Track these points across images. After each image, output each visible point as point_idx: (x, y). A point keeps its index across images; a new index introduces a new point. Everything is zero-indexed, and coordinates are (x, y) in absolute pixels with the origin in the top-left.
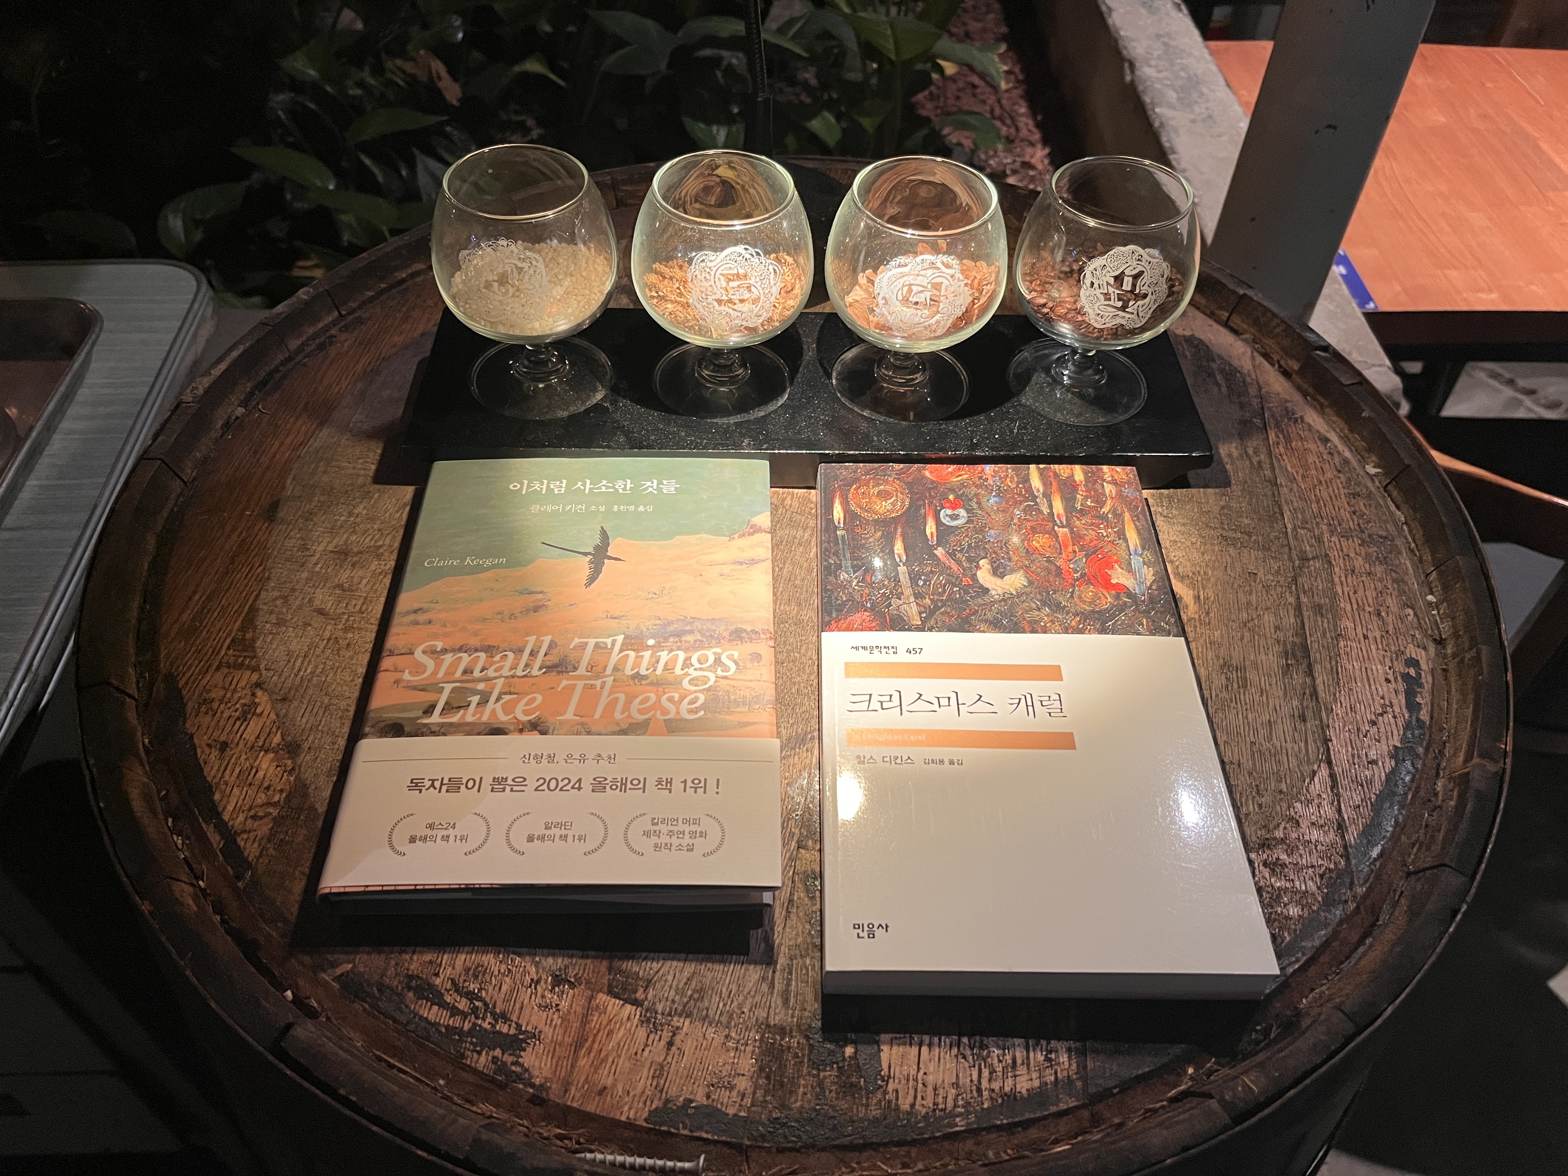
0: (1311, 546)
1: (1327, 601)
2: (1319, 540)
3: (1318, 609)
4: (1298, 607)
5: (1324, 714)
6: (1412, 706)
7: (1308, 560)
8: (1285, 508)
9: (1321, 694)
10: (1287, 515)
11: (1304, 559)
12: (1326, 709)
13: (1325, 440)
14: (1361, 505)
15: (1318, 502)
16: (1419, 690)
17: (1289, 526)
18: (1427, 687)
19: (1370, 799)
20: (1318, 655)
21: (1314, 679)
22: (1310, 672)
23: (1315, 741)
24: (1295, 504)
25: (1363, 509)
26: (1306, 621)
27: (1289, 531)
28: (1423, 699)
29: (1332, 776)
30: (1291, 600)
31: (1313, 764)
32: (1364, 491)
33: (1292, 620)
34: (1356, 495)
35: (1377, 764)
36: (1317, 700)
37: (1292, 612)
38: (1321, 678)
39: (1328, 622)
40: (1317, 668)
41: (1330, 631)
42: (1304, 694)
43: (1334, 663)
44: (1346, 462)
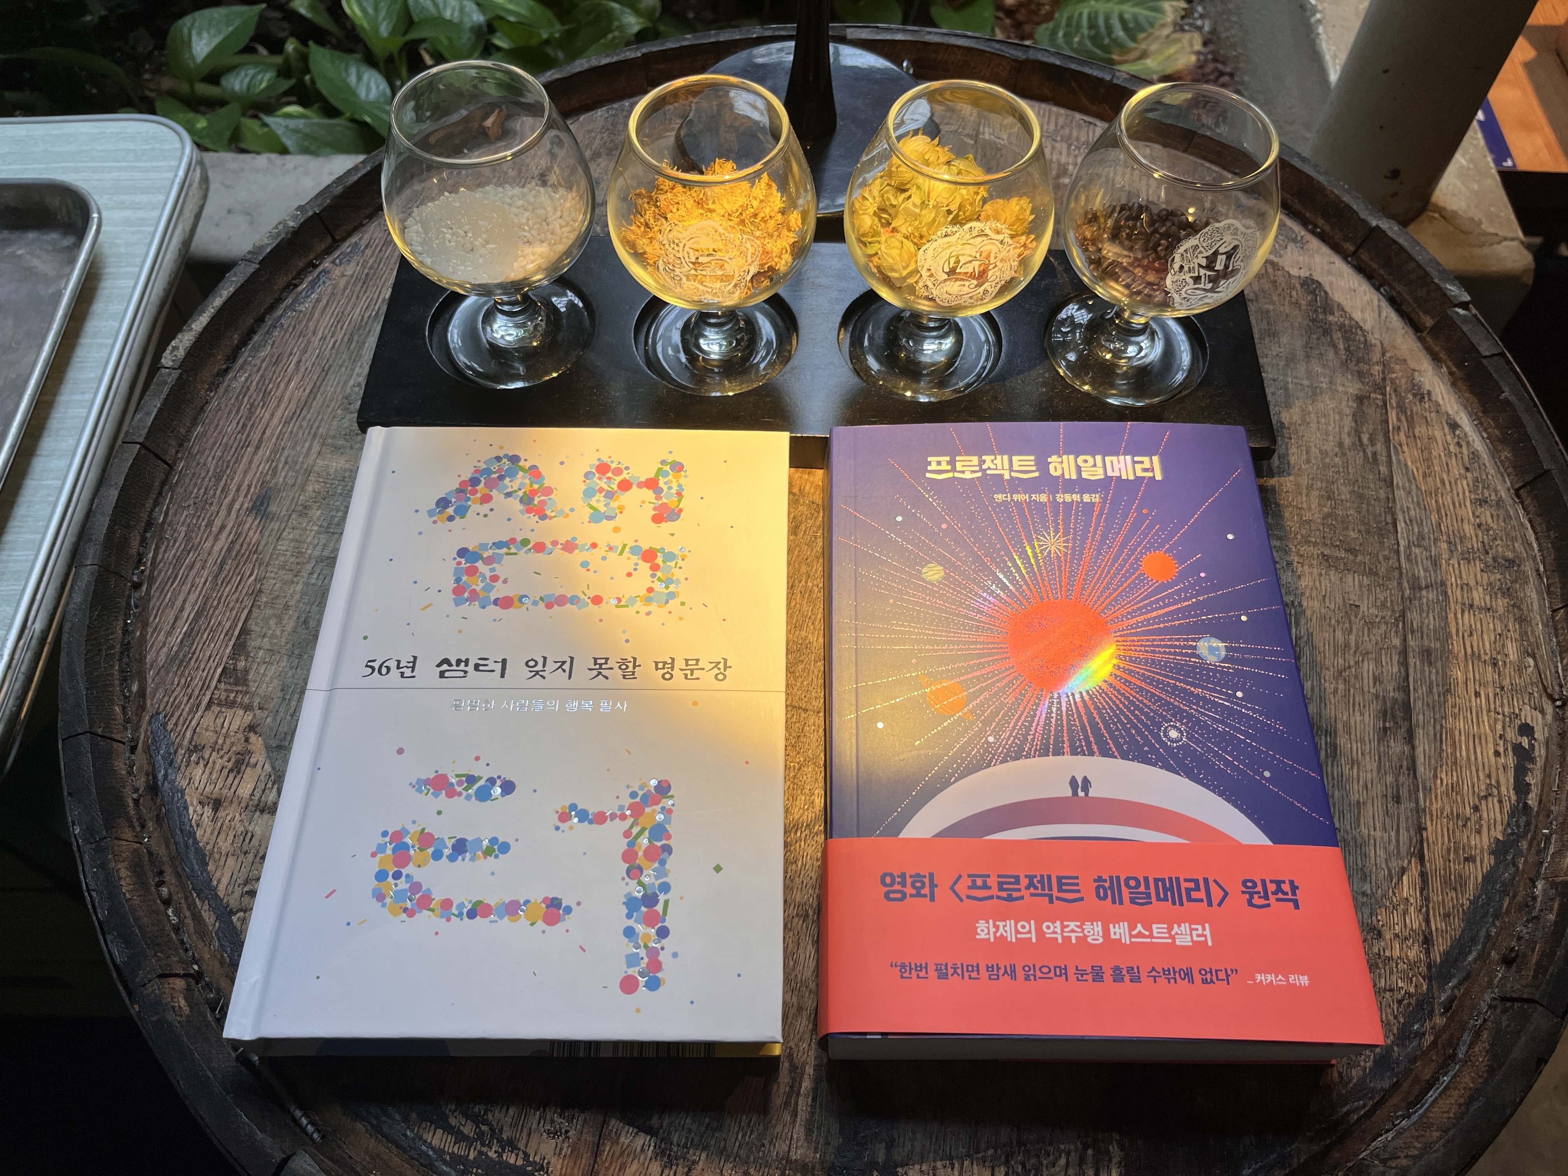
0: (1425, 570)
1: (1438, 645)
2: (1435, 562)
3: (1426, 654)
4: (1404, 653)
5: (1421, 794)
6: (1522, 788)
7: (1420, 589)
8: (1400, 516)
9: (1421, 769)
10: (1401, 526)
11: (1416, 586)
12: (1424, 788)
13: (1454, 426)
14: (1486, 514)
15: (1439, 511)
16: (1530, 766)
17: (1403, 543)
18: (1540, 762)
19: (1462, 905)
20: (1421, 717)
21: (1413, 748)
22: (1410, 738)
23: (1408, 830)
24: (1412, 513)
25: (1490, 521)
26: (1411, 670)
27: (1402, 548)
28: (1533, 779)
29: (1423, 875)
30: (1397, 642)
31: (1402, 859)
32: (1493, 497)
33: (1395, 669)
34: (1482, 502)
35: (1474, 861)
36: (1415, 777)
37: (1396, 658)
38: (1423, 746)
39: (1437, 673)
40: (1420, 733)
41: (1438, 685)
42: (1401, 766)
43: (1438, 727)
44: (1475, 455)
